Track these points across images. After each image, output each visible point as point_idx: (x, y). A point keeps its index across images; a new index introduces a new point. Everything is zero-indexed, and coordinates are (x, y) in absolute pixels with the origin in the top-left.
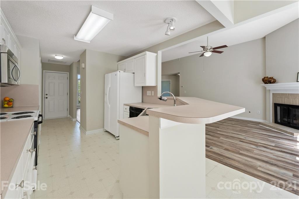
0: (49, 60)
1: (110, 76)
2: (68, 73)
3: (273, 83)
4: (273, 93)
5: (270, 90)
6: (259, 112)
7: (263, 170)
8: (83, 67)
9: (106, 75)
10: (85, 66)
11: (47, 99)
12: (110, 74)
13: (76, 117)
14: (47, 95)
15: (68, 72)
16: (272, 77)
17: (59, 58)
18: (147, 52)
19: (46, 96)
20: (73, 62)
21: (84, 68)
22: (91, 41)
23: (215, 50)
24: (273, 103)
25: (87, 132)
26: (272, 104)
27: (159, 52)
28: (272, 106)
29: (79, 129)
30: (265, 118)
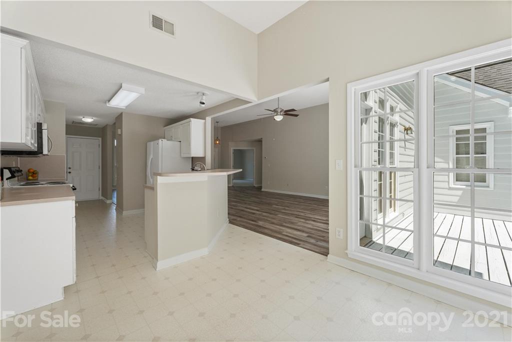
0: (73, 122)
1: (152, 144)
2: (100, 139)
7: (292, 236)
8: (119, 133)
9: (148, 144)
10: (122, 131)
11: (71, 173)
12: (152, 143)
13: (111, 199)
14: (70, 168)
15: (100, 137)
17: (88, 120)
18: (192, 119)
19: (69, 170)
20: (107, 125)
21: (120, 135)
22: (126, 107)
23: (289, 113)
25: (124, 212)
27: (207, 118)
29: (115, 210)
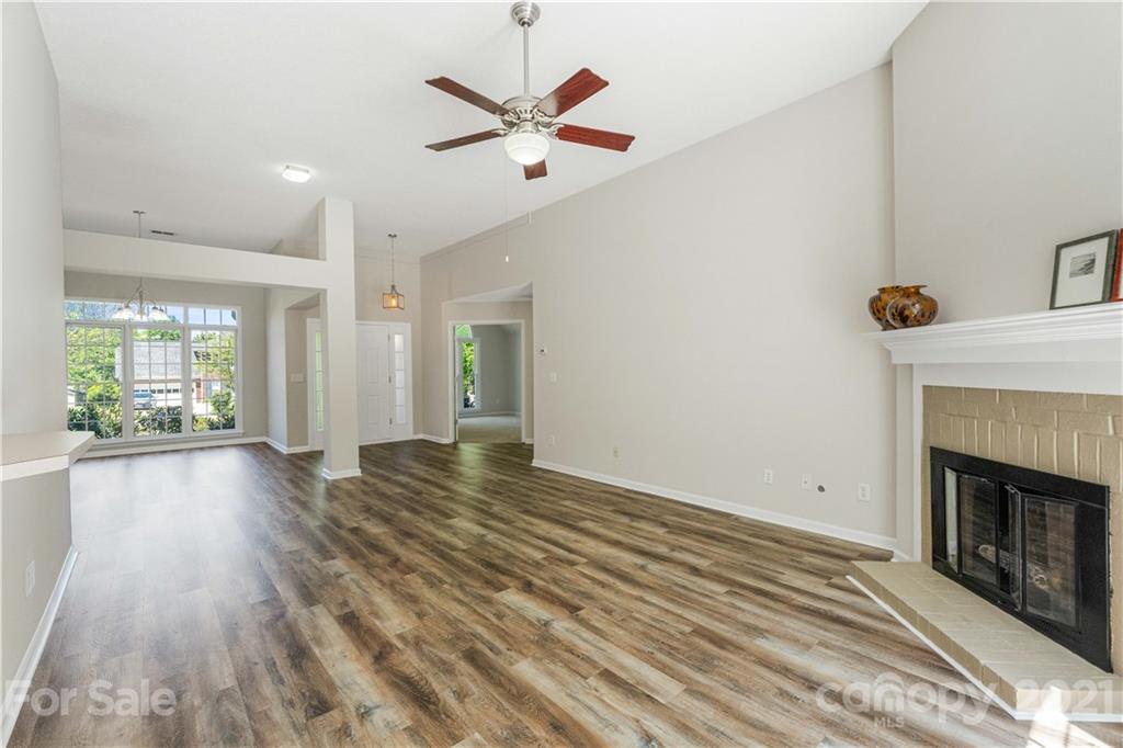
3: (920, 324)
4: (924, 387)
5: (911, 365)
6: (864, 489)
16: (917, 288)
24: (924, 446)
26: (923, 454)
28: (924, 460)
30: (892, 529)
